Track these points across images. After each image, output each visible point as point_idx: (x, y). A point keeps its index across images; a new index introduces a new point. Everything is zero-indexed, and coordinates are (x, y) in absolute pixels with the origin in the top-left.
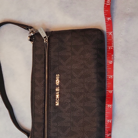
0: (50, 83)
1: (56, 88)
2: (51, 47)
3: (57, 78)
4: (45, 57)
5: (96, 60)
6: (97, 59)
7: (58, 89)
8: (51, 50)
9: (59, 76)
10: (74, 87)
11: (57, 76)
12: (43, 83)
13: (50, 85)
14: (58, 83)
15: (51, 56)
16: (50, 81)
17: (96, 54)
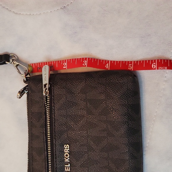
0: (56, 158)
1: (66, 166)
2: (54, 103)
3: (66, 151)
4: (45, 117)
5: (125, 123)
6: (127, 122)
7: (68, 167)
8: (54, 106)
9: (68, 147)
10: (93, 165)
11: (66, 148)
12: (45, 157)
13: (56, 161)
14: (67, 158)
15: (54, 116)
16: (56, 155)
17: (126, 114)
